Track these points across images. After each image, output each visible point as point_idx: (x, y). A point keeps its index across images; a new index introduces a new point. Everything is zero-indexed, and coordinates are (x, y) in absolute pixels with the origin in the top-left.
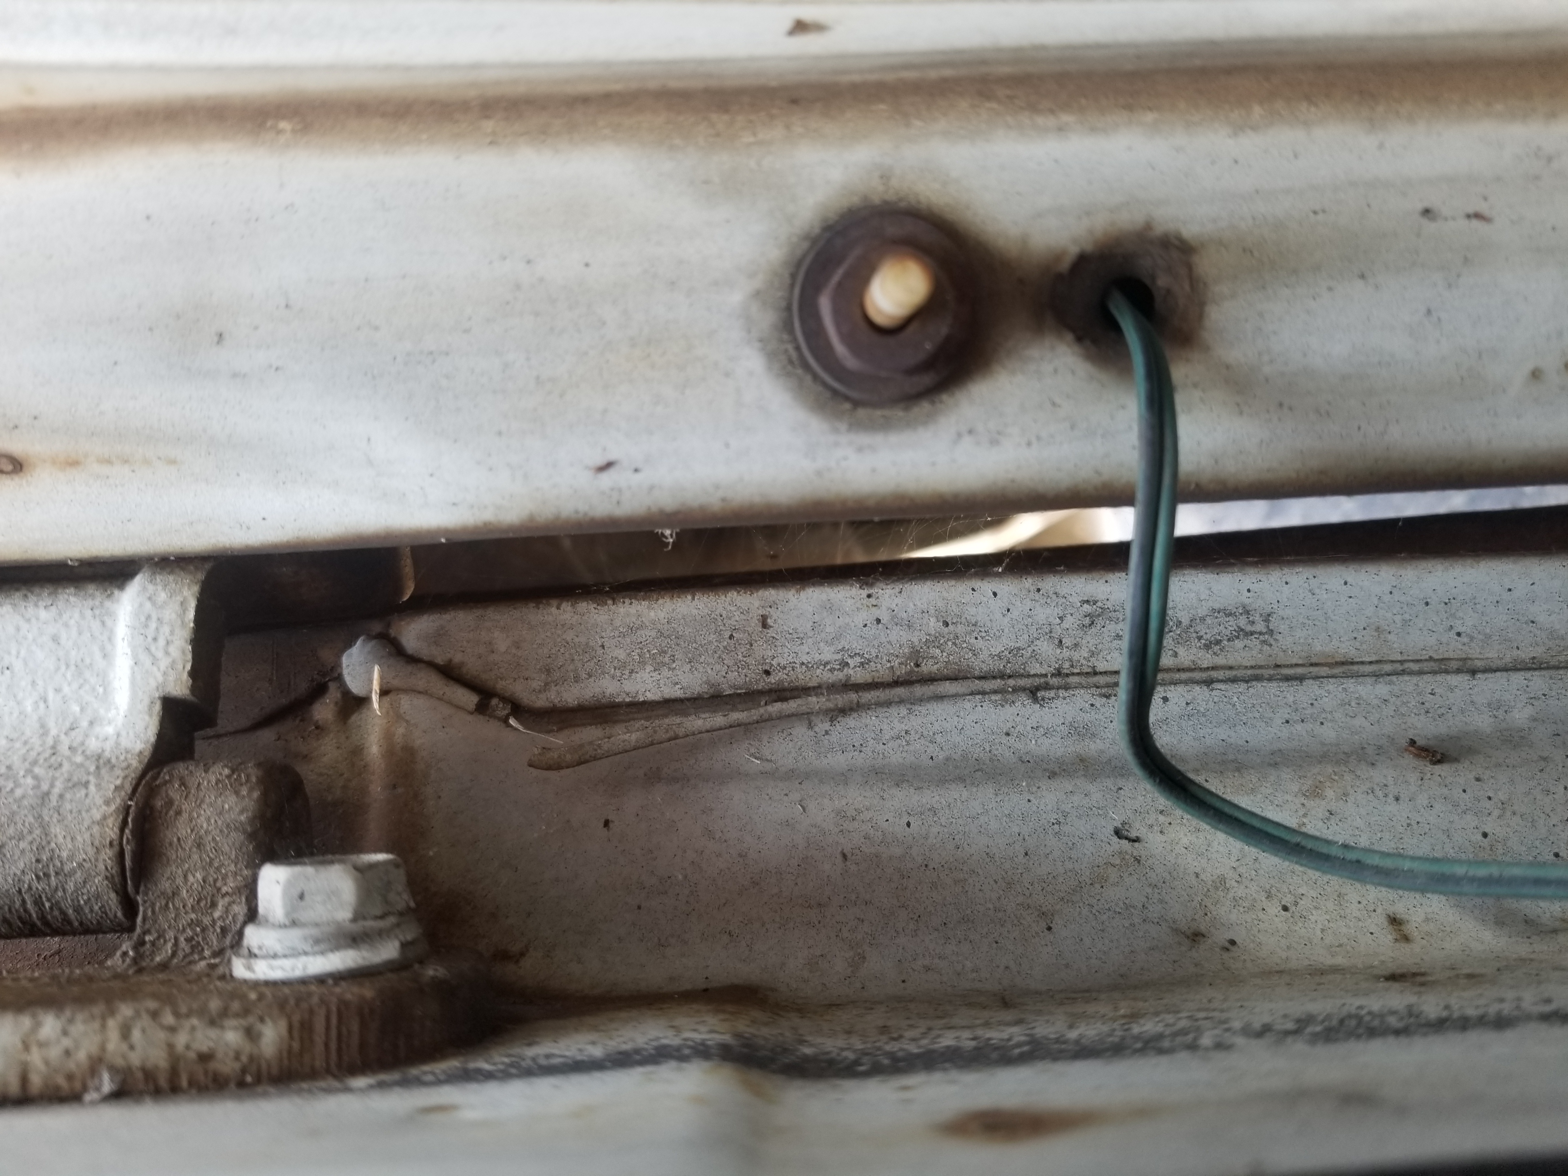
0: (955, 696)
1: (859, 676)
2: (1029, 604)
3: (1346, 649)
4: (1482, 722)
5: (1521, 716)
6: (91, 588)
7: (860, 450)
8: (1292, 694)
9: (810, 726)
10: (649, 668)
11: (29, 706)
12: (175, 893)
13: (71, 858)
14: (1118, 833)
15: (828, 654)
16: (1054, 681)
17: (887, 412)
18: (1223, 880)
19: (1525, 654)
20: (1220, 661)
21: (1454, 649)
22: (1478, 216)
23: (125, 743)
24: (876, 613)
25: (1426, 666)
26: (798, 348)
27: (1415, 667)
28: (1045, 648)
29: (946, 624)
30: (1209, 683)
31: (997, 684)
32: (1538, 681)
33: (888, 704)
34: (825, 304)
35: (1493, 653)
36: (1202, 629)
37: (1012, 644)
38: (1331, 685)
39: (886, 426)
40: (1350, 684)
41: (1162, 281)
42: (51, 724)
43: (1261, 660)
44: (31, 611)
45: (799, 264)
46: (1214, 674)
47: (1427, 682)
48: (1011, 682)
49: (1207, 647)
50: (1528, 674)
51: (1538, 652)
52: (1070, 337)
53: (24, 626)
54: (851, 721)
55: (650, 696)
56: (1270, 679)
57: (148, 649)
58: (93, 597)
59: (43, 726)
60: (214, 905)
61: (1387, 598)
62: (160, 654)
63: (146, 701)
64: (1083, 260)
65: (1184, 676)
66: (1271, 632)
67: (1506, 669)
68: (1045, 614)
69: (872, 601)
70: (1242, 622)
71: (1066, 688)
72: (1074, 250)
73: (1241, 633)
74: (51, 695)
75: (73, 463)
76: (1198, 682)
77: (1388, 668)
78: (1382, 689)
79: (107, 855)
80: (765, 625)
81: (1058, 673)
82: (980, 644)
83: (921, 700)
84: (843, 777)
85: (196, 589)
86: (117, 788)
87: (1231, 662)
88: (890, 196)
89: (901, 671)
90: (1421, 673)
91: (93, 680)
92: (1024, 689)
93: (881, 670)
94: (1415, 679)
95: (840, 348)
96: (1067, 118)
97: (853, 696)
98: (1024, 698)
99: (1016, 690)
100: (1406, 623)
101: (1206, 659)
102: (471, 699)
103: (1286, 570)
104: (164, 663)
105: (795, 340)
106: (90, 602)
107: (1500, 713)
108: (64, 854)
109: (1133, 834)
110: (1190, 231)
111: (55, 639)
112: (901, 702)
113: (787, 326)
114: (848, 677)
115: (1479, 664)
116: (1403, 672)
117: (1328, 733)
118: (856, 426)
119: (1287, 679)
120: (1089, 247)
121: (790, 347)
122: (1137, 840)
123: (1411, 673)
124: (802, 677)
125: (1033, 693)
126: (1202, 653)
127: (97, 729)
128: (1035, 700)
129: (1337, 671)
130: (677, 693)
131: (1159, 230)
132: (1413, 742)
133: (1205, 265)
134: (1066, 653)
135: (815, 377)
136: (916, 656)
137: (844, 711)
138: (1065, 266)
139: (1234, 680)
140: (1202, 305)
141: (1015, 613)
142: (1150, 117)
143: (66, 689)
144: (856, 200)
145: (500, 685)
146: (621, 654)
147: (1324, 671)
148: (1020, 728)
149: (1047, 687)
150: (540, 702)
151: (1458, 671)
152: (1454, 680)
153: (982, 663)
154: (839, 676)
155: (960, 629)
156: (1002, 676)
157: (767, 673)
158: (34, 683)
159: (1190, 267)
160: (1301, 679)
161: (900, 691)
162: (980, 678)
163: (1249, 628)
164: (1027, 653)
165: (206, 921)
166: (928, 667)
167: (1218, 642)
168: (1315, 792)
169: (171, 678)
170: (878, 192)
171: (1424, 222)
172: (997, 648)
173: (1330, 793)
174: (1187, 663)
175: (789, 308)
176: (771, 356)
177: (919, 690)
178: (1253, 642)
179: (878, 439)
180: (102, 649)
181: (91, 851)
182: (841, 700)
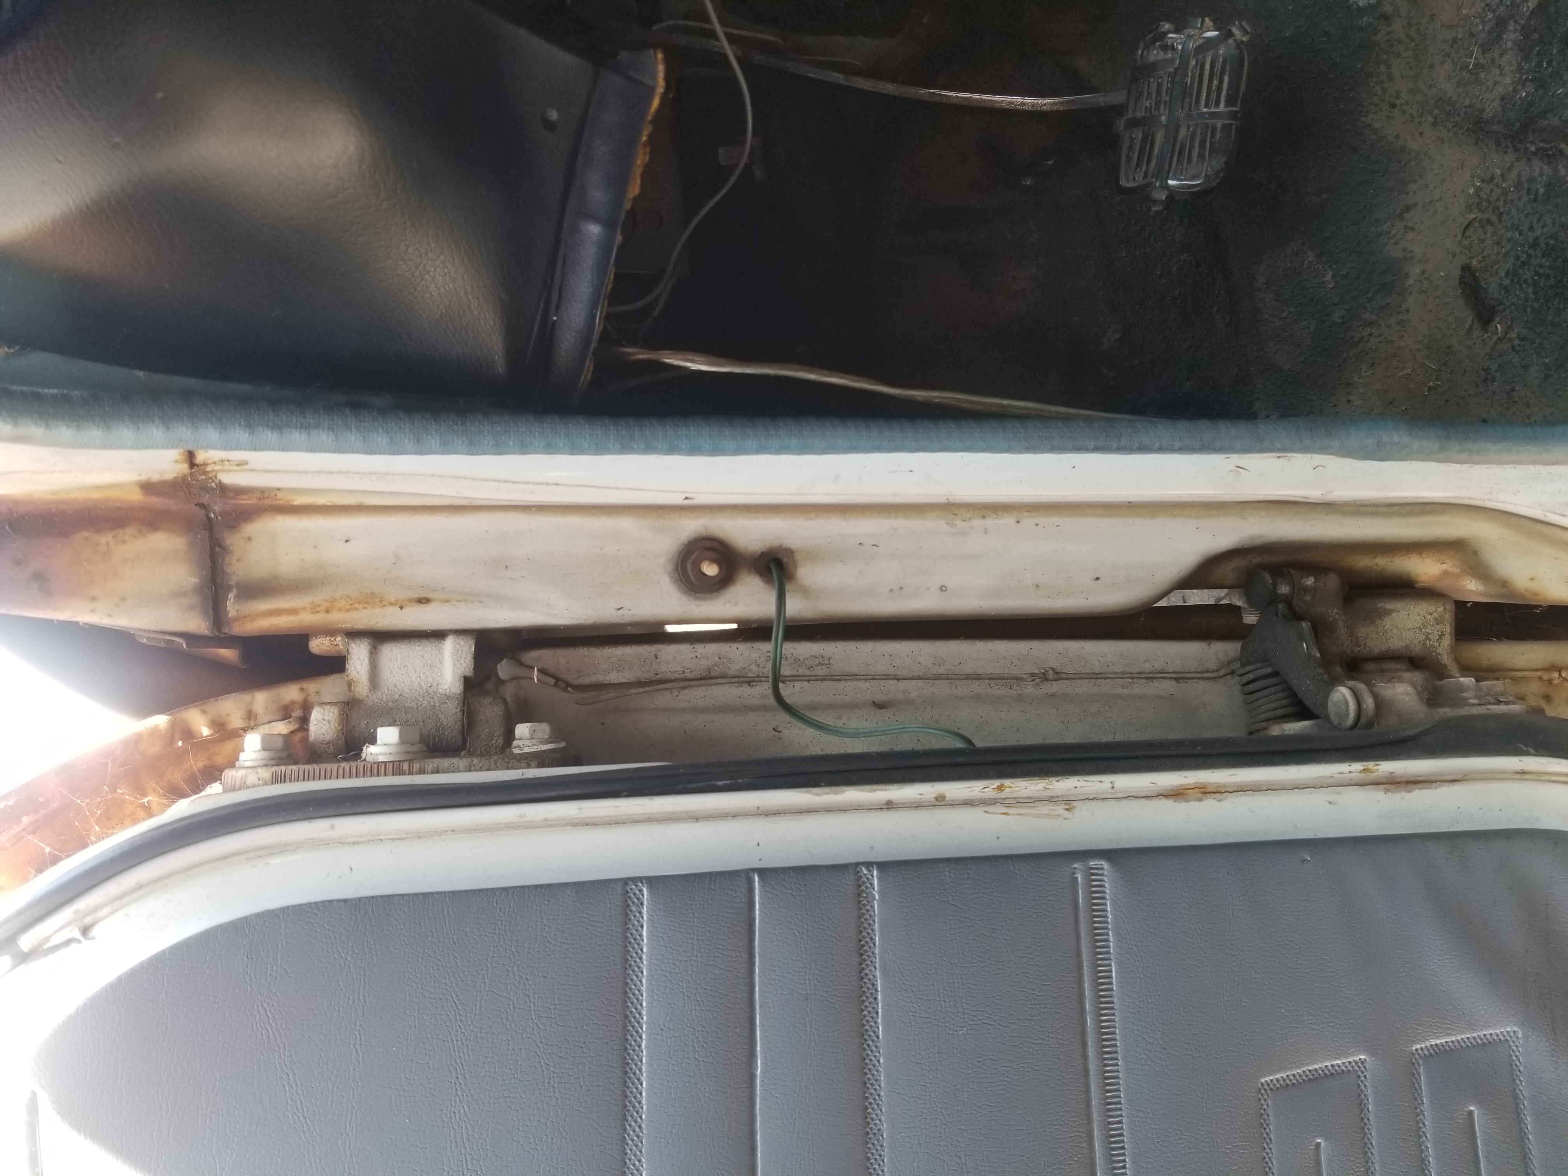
0: (723, 683)
1: (688, 675)
2: (749, 652)
3: (855, 670)
4: (901, 696)
5: (914, 695)
6: (433, 640)
7: (697, 606)
8: (837, 685)
9: (671, 693)
10: (615, 672)
11: (414, 679)
12: (480, 736)
13: (447, 725)
14: (774, 729)
15: (679, 668)
16: (757, 679)
17: (705, 595)
18: (807, 745)
19: (916, 674)
20: (813, 673)
21: (892, 671)
22: (875, 545)
23: (453, 690)
24: (696, 654)
25: (882, 677)
26: (680, 576)
27: (878, 677)
28: (753, 667)
29: (720, 658)
30: (808, 681)
31: (737, 679)
32: (921, 683)
33: (698, 686)
34: (689, 567)
35: (905, 673)
36: (807, 663)
37: (743, 666)
38: (850, 683)
39: (704, 599)
40: (856, 682)
41: (785, 560)
42: (423, 685)
43: (826, 673)
44: (413, 647)
45: (681, 552)
46: (810, 678)
47: (883, 682)
48: (742, 679)
49: (809, 668)
50: (917, 681)
51: (921, 673)
52: (758, 576)
53: (411, 652)
54: (686, 692)
55: (615, 682)
56: (829, 680)
57: (458, 661)
58: (434, 642)
59: (420, 685)
60: (492, 739)
61: (870, 653)
62: (462, 662)
63: (459, 677)
64: (762, 554)
65: (800, 678)
66: (830, 664)
67: (910, 679)
68: (754, 655)
69: (695, 650)
70: (821, 660)
71: (760, 681)
72: (760, 551)
73: (820, 664)
74: (422, 676)
75: (447, 601)
76: (805, 681)
77: (869, 677)
78: (867, 684)
79: (459, 724)
80: (656, 658)
81: (758, 676)
82: (732, 666)
83: (711, 685)
84: (683, 710)
85: (474, 641)
86: (458, 704)
87: (816, 674)
88: (708, 534)
89: (704, 675)
90: (880, 679)
91: (437, 671)
92: (746, 682)
93: (696, 674)
94: (878, 681)
95: (693, 579)
96: (758, 515)
97: (687, 683)
98: (746, 685)
99: (743, 682)
100: (876, 662)
101: (808, 673)
102: (553, 681)
103: (837, 643)
104: (464, 666)
105: (679, 574)
106: (434, 645)
107: (907, 694)
108: (445, 724)
109: (779, 730)
110: (793, 547)
111: (423, 657)
112: (703, 685)
113: (677, 569)
114: (685, 676)
115: (901, 677)
116: (874, 679)
117: (848, 699)
118: (696, 599)
119: (835, 680)
120: (764, 550)
121: (677, 576)
122: (780, 732)
123: (877, 679)
124: (669, 676)
125: (749, 683)
126: (806, 671)
127: (440, 687)
128: (750, 686)
129: (851, 678)
130: (625, 681)
131: (784, 546)
132: (874, 702)
133: (797, 556)
134: (761, 670)
135: (684, 583)
136: (709, 670)
137: (684, 688)
138: (758, 554)
139: (817, 680)
140: (796, 568)
141: (744, 656)
142: (782, 515)
143: (427, 673)
144: (698, 535)
145: (562, 677)
146: (605, 666)
147: (847, 678)
148: (745, 695)
149: (754, 681)
150: (576, 683)
151: (893, 679)
152: (892, 682)
153: (732, 673)
154: (682, 676)
155: (725, 660)
156: (738, 677)
157: (657, 674)
158: (415, 671)
159: (793, 556)
160: (840, 680)
161: (703, 682)
162: (732, 678)
163: (823, 662)
164: (748, 669)
165: (490, 744)
166: (713, 673)
167: (812, 667)
168: (840, 717)
169: (467, 670)
170: (705, 533)
171: (859, 546)
172: (738, 667)
173: (844, 718)
174: (801, 674)
175: (677, 564)
176: (671, 578)
177: (710, 681)
178: (824, 667)
179: (702, 603)
180: (440, 660)
181: (454, 723)
182: (683, 684)
